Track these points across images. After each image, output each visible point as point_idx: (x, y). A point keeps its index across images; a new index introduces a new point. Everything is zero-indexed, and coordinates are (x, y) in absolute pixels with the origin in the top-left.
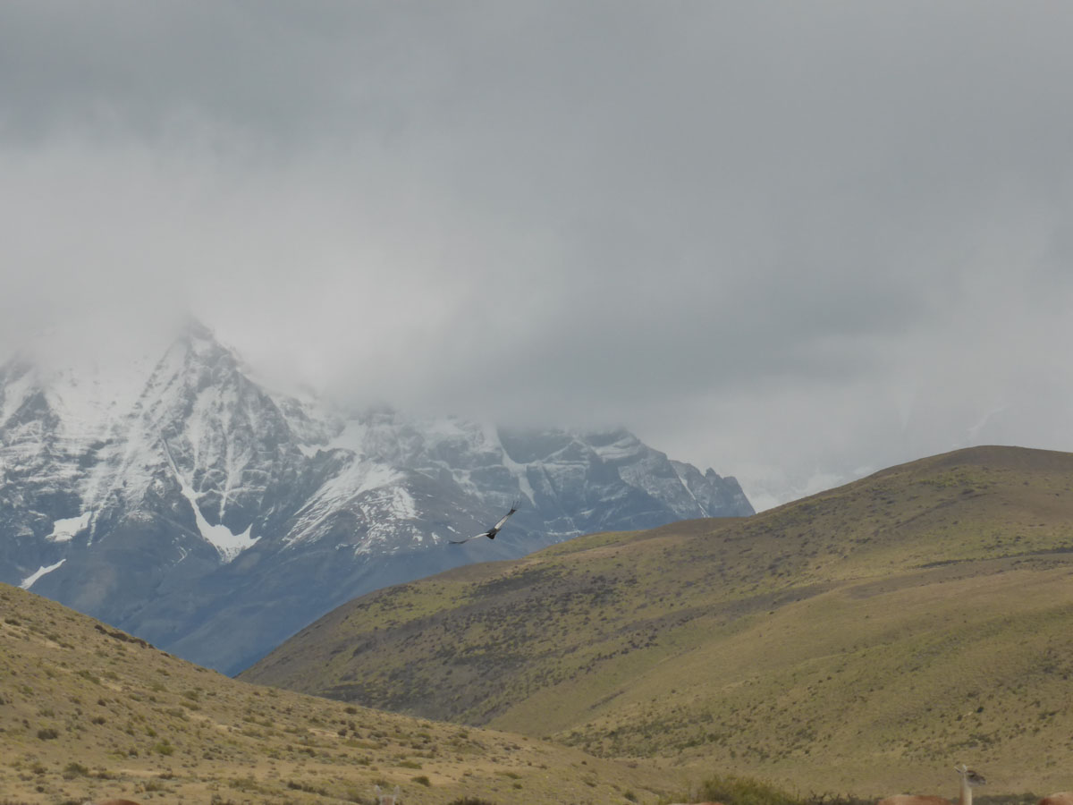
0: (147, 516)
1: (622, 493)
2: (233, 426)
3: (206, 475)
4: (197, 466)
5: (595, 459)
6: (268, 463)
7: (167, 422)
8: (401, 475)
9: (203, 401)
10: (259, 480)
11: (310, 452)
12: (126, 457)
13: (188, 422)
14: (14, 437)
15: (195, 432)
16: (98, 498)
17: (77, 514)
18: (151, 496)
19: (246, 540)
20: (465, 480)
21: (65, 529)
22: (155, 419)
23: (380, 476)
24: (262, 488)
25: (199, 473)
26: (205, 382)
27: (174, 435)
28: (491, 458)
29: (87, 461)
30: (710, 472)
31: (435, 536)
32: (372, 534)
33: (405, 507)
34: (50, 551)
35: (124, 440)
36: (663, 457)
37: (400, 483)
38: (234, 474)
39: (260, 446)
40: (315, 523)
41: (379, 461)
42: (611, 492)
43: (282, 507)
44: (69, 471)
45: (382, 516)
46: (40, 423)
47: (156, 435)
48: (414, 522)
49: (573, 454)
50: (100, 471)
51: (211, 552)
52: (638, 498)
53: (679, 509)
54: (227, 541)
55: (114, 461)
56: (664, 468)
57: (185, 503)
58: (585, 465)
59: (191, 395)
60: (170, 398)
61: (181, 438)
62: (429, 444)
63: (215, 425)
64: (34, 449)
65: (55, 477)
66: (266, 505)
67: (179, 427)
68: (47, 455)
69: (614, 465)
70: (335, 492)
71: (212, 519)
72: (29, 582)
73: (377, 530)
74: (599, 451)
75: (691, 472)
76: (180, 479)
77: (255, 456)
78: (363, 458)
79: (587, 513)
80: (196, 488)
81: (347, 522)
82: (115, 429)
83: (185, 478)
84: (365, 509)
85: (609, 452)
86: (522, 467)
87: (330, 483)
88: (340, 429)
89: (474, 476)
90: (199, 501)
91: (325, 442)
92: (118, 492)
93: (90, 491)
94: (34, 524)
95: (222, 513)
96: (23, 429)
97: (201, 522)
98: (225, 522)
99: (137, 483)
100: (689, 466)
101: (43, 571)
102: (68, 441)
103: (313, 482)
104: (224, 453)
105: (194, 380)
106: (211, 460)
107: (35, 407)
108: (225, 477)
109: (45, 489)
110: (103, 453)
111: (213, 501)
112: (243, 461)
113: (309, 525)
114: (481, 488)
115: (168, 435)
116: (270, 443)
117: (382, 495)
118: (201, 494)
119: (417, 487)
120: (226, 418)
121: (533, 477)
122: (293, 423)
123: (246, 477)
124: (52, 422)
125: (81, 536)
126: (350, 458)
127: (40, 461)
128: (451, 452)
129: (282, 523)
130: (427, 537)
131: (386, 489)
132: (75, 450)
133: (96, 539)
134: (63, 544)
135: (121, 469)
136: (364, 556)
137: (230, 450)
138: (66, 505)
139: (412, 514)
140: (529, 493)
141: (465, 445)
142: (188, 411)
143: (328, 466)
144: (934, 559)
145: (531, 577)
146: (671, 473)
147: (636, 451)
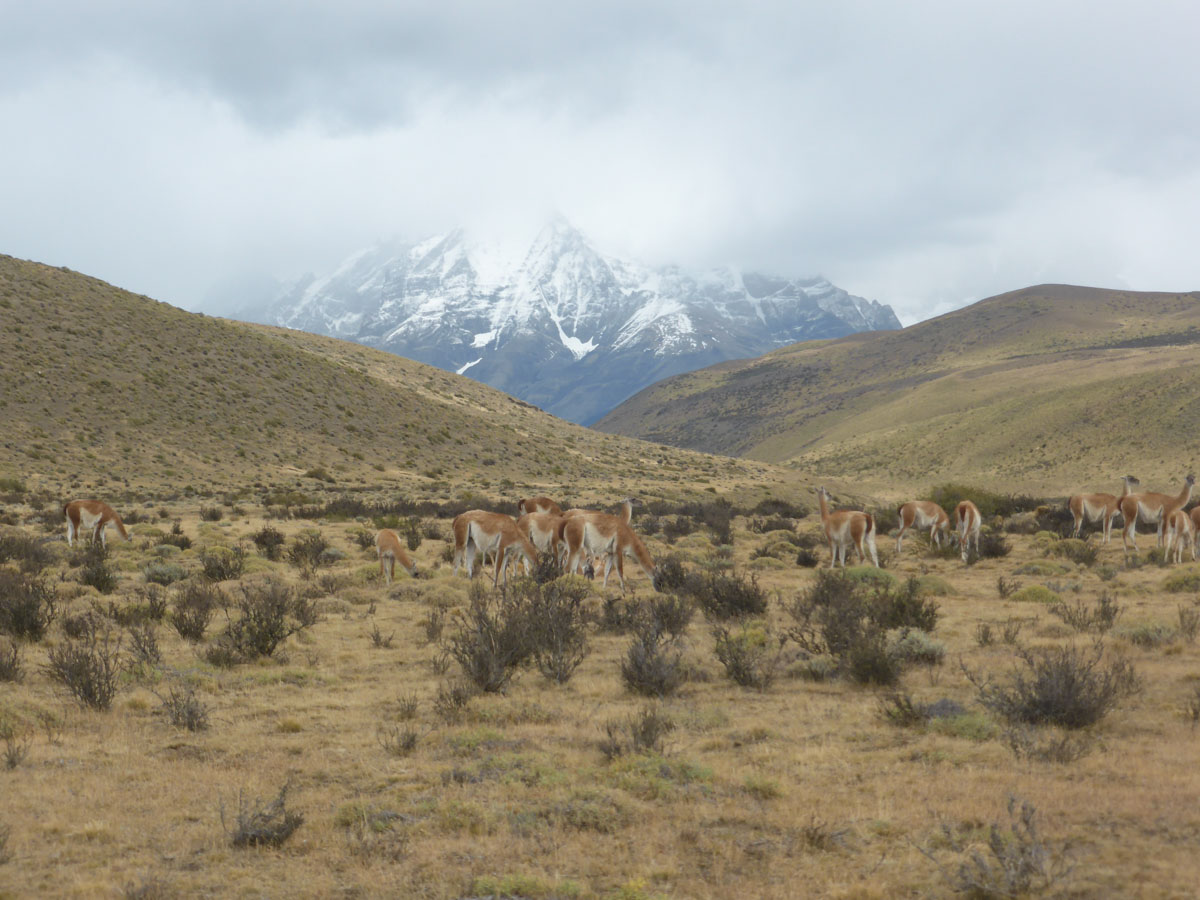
0: (530, 332)
1: (820, 316)
2: (581, 276)
3: (565, 307)
4: (560, 301)
5: (803, 295)
6: (603, 299)
7: (541, 275)
8: (683, 306)
9: (563, 262)
10: (597, 310)
11: (627, 292)
12: (517, 296)
13: (554, 274)
14: (450, 284)
15: (559, 281)
16: (501, 321)
17: (488, 331)
18: (532, 319)
19: (589, 346)
20: (723, 309)
21: (481, 340)
22: (534, 272)
23: (670, 307)
24: (599, 315)
25: (561, 306)
26: (565, 250)
27: (545, 282)
28: (738, 295)
29: (494, 298)
30: (875, 302)
31: (704, 344)
32: (666, 342)
33: (686, 326)
34: (473, 353)
35: (516, 286)
36: (846, 293)
37: (683, 311)
38: (582, 307)
39: (598, 289)
40: (631, 336)
41: (669, 298)
42: (812, 316)
43: (611, 326)
44: (483, 304)
45: (672, 331)
46: (465, 275)
47: (535, 282)
48: (691, 335)
49: (790, 292)
50: (501, 304)
51: (568, 353)
52: (830, 318)
53: (856, 325)
54: (579, 348)
55: (510, 299)
56: (846, 300)
57: (553, 324)
58: (797, 299)
59: (555, 258)
60: (543, 260)
61: (550, 284)
62: (700, 287)
63: (570, 276)
64: (462, 291)
65: (475, 308)
66: (601, 326)
67: (549, 278)
68: (470, 295)
69: (815, 299)
70: (643, 317)
71: (569, 334)
72: (460, 372)
73: (668, 340)
74: (805, 290)
75: (863, 302)
76: (550, 309)
77: (594, 295)
78: (660, 296)
79: (798, 328)
80: (559, 315)
81: (650, 335)
82: (510, 279)
83: (552, 309)
84: (661, 327)
85: (811, 291)
86: (759, 300)
87: (639, 312)
88: (645, 278)
89: (728, 307)
90: (561, 323)
91: (636, 286)
92: (513, 317)
93: (496, 316)
94: (462, 337)
95: (575, 330)
96: (456, 279)
97: (562, 335)
98: (577, 335)
99: (524, 313)
100: (862, 298)
101: (468, 365)
102: (482, 286)
103: (630, 311)
104: (576, 293)
105: (558, 248)
106: (568, 298)
107: (462, 266)
108: (576, 308)
109: (469, 316)
110: (503, 294)
111: (569, 323)
112: (587, 299)
113: (627, 337)
114: (732, 314)
115: (542, 282)
116: (603, 287)
117: (672, 319)
118: (562, 319)
119: (694, 314)
120: (576, 272)
121: (764, 306)
122: (617, 275)
123: (589, 308)
124: (472, 275)
125: (491, 344)
126: (652, 296)
127: (466, 299)
128: (714, 292)
129: (610, 337)
130: (699, 344)
131: (674, 315)
132: (487, 292)
133: (500, 345)
134: (481, 349)
135: (514, 303)
136: (661, 356)
137: (579, 291)
138: (482, 325)
139: (690, 330)
140: (762, 316)
141: (722, 287)
142: (554, 268)
143: (638, 300)
144: (1015, 354)
145: (765, 368)
146: (851, 303)
147: (828, 289)
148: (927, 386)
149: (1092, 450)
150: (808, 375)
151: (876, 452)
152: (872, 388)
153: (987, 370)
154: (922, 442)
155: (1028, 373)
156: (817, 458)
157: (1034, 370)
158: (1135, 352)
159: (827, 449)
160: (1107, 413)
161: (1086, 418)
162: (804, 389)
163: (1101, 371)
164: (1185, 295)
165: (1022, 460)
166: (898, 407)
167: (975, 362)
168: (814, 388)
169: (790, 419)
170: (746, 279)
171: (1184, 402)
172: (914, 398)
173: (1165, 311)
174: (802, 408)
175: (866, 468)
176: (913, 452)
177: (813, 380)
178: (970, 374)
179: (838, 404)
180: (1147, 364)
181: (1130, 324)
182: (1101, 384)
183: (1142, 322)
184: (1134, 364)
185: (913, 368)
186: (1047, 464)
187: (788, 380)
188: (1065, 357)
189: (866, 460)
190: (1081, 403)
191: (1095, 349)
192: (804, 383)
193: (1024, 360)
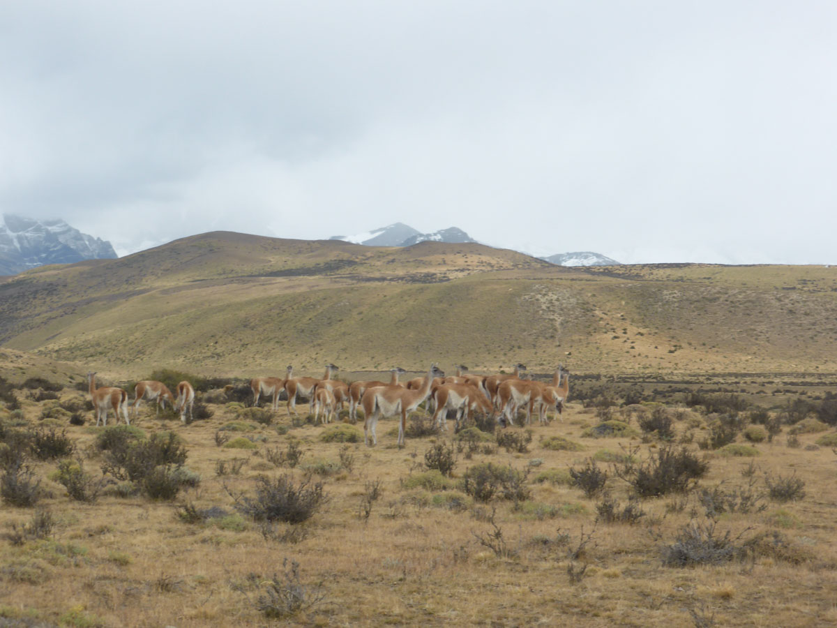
1: (59, 247)
5: (47, 232)
28: (1, 230)
30: (99, 239)
36: (77, 231)
42: (55, 247)
49: (38, 229)
52: (66, 248)
53: (85, 255)
56: (78, 237)
58: (43, 235)
69: (56, 234)
74: (50, 228)
75: (90, 239)
79: (44, 255)
85: (54, 229)
86: (15, 234)
100: (89, 236)
121: (20, 239)
140: (18, 246)
144: (198, 278)
145: (20, 283)
146: (81, 239)
147: (65, 229)
148: (135, 299)
149: (249, 346)
150: (51, 289)
151: (98, 345)
152: (96, 300)
153: (178, 289)
154: (131, 338)
155: (205, 292)
156: (56, 348)
157: (210, 290)
158: (280, 279)
159: (63, 342)
160: (260, 321)
161: (245, 325)
162: (48, 299)
163: (255, 292)
164: (314, 242)
165: (201, 353)
166: (115, 313)
167: (169, 283)
168: (55, 298)
169: (38, 320)
170: (7, 219)
171: (311, 314)
172: (125, 308)
173: (300, 252)
174: (47, 312)
175: (92, 356)
176: (125, 346)
177: (55, 292)
178: (165, 292)
179: (71, 310)
180: (287, 288)
181: (276, 260)
182: (256, 301)
183: (284, 259)
184: (278, 288)
185: (126, 286)
186: (218, 355)
187: (36, 292)
188: (232, 282)
189: (92, 350)
190: (242, 314)
191: (252, 277)
192: (48, 294)
193: (204, 283)
